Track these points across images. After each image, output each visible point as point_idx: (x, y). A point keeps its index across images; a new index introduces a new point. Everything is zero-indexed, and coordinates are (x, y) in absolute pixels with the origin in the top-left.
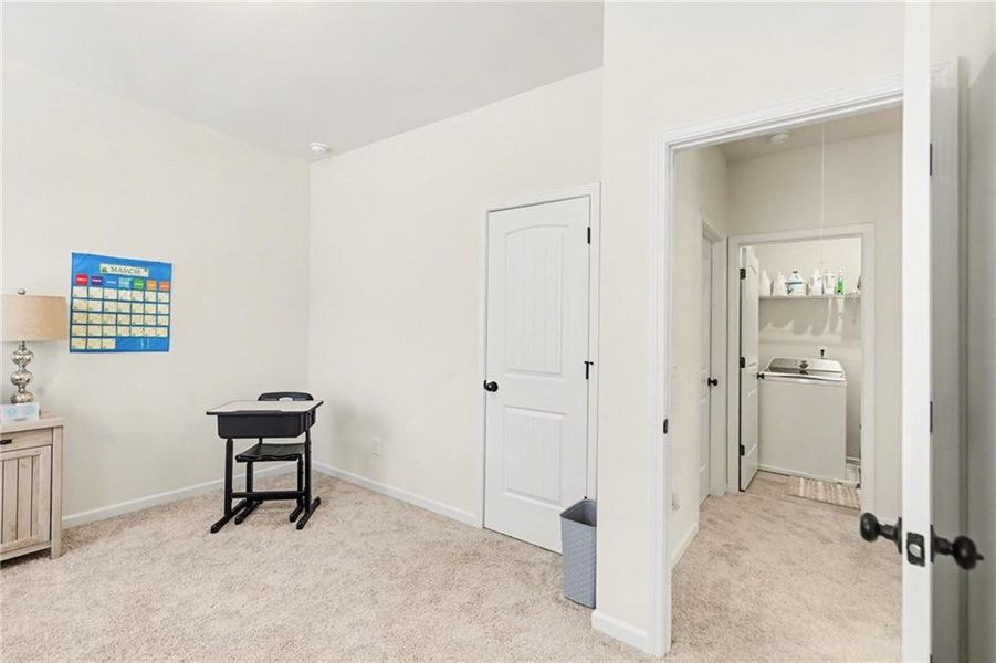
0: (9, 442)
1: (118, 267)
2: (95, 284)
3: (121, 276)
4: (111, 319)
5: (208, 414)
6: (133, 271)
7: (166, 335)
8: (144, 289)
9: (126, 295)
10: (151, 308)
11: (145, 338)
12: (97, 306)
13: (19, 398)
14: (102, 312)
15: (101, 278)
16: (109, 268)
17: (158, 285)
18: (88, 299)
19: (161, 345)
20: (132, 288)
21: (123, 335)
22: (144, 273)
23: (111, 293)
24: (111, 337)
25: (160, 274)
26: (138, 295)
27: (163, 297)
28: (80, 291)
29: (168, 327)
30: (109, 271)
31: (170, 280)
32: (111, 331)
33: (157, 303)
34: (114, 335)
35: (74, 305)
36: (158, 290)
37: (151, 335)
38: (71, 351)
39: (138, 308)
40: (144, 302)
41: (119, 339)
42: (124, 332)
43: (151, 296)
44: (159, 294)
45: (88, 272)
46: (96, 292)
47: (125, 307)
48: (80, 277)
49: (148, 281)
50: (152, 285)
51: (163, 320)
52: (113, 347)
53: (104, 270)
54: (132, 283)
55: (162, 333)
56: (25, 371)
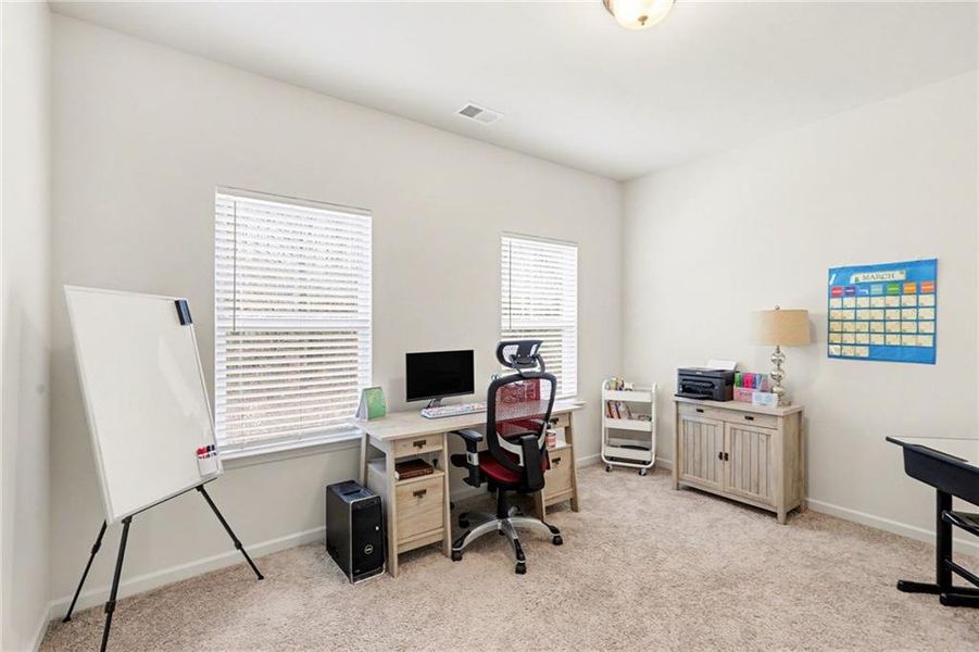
0: (751, 419)
1: (870, 275)
2: (848, 295)
3: (872, 283)
4: (864, 327)
5: (888, 439)
6: (887, 276)
7: (931, 345)
8: (901, 293)
9: (879, 302)
10: (910, 314)
11: (902, 347)
12: (850, 315)
13: (775, 389)
14: (855, 320)
15: (854, 288)
16: (861, 277)
17: (918, 287)
18: (843, 309)
19: (927, 356)
20: (885, 294)
21: (877, 343)
22: (899, 276)
23: (863, 302)
24: (863, 345)
25: (921, 275)
26: (893, 301)
27: (927, 300)
28: (836, 302)
29: (934, 334)
30: (861, 280)
31: (935, 279)
32: (863, 339)
33: (917, 307)
34: (867, 342)
35: (832, 315)
36: (918, 293)
37: (909, 344)
38: (830, 356)
39: (892, 314)
40: (901, 308)
41: (871, 347)
42: (878, 340)
43: (909, 300)
44: (920, 296)
45: (843, 284)
46: (849, 302)
47: (879, 315)
48: (834, 289)
49: (904, 285)
50: (911, 287)
51: (927, 327)
52: (867, 355)
53: (857, 280)
54: (885, 289)
55: (927, 342)
56: (779, 369)
